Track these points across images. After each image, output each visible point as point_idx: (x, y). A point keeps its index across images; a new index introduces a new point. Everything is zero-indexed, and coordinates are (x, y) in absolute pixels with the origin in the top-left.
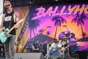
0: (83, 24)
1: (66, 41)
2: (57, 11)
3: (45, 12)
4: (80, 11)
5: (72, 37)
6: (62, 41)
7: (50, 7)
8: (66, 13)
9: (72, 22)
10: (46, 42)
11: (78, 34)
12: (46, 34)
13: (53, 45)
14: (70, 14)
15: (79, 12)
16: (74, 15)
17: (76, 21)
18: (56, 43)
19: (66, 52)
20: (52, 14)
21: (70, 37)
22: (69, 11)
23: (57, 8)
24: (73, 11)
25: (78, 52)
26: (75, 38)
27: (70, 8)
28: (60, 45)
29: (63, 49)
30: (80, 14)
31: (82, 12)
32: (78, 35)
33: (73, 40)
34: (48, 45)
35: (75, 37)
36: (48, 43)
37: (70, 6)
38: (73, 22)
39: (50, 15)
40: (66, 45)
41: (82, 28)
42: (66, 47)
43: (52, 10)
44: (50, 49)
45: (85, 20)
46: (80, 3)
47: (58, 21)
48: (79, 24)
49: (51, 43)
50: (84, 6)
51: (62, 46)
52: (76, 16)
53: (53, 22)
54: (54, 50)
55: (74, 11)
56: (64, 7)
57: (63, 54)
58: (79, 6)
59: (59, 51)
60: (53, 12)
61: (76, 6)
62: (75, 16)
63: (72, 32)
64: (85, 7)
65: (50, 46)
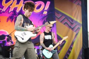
4: (17, 8)
5: (8, 40)
9: (7, 21)
15: (15, 9)
16: (10, 12)
17: (12, 20)
22: (3, 7)
24: (9, 6)
27: (5, 2)
30: (18, 11)
31: (20, 9)
35: (11, 40)
38: (9, 21)
50: (22, 1)
52: (12, 14)
58: (16, 1)
63: (8, 34)
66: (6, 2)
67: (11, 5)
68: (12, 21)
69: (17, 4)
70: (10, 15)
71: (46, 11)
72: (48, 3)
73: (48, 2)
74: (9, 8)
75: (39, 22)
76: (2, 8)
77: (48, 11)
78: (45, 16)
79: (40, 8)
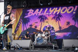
0: (60, 21)
1: (48, 32)
2: (41, 12)
3: (34, 12)
6: (45, 32)
7: (37, 9)
8: (48, 13)
9: (52, 20)
10: (34, 33)
12: (34, 28)
13: (39, 35)
15: (57, 12)
16: (53, 14)
18: (41, 34)
19: (48, 40)
20: (38, 14)
21: (51, 29)
22: (50, 12)
23: (42, 9)
25: (56, 40)
26: (54, 31)
27: (51, 10)
28: (43, 35)
29: (46, 37)
30: (58, 14)
32: (56, 28)
33: (53, 31)
34: (36, 35)
36: (36, 33)
37: (51, 8)
39: (37, 15)
40: (48, 35)
42: (48, 37)
44: (37, 37)
45: (61, 18)
46: (58, 6)
47: (42, 18)
48: (57, 20)
49: (38, 33)
51: (45, 36)
53: (39, 19)
54: (39, 38)
55: (53, 12)
56: (47, 9)
57: (46, 41)
58: (57, 8)
59: (43, 39)
60: (39, 12)
61: (55, 8)
63: (52, 26)
64: (61, 9)
65: (37, 35)
67: (54, 11)
69: (57, 10)
70: (54, 16)
72: (76, 7)
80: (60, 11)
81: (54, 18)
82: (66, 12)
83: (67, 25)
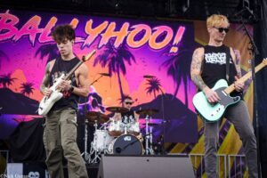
0: (124, 72)
2: (52, 30)
3: (19, 26)
4: (116, 38)
9: (94, 65)
11: (109, 98)
12: (19, 91)
14: (89, 41)
15: (113, 40)
16: (100, 46)
20: (38, 35)
21: (89, 102)
22: (88, 35)
23: (54, 20)
24: (99, 35)
26: (102, 108)
27: (90, 27)
30: (117, 45)
31: (121, 41)
38: (99, 65)
39: (32, 39)
41: (120, 83)
43: (39, 24)
45: (130, 64)
48: (114, 70)
50: (126, 25)
52: (106, 51)
53: (42, 58)
58: (113, 24)
60: (42, 30)
61: (106, 23)
62: (104, 49)
63: (94, 91)
64: (130, 29)
66: (94, 26)
67: (104, 32)
68: (103, 65)
69: (115, 30)
70: (102, 52)
71: (175, 46)
73: (181, 28)
74: (99, 37)
75: (160, 69)
76: (85, 38)
77: (179, 46)
78: (173, 57)
79: (164, 41)
80: (126, 38)
81: (102, 59)
82: (147, 43)
83: (150, 91)
